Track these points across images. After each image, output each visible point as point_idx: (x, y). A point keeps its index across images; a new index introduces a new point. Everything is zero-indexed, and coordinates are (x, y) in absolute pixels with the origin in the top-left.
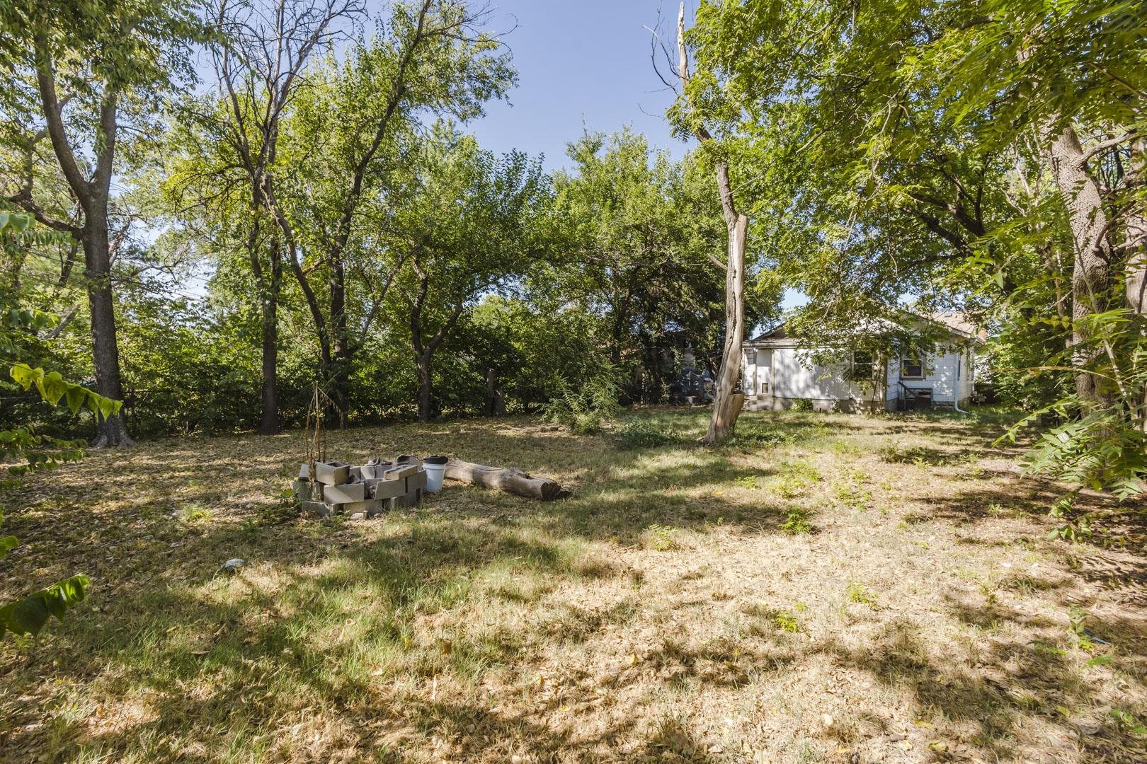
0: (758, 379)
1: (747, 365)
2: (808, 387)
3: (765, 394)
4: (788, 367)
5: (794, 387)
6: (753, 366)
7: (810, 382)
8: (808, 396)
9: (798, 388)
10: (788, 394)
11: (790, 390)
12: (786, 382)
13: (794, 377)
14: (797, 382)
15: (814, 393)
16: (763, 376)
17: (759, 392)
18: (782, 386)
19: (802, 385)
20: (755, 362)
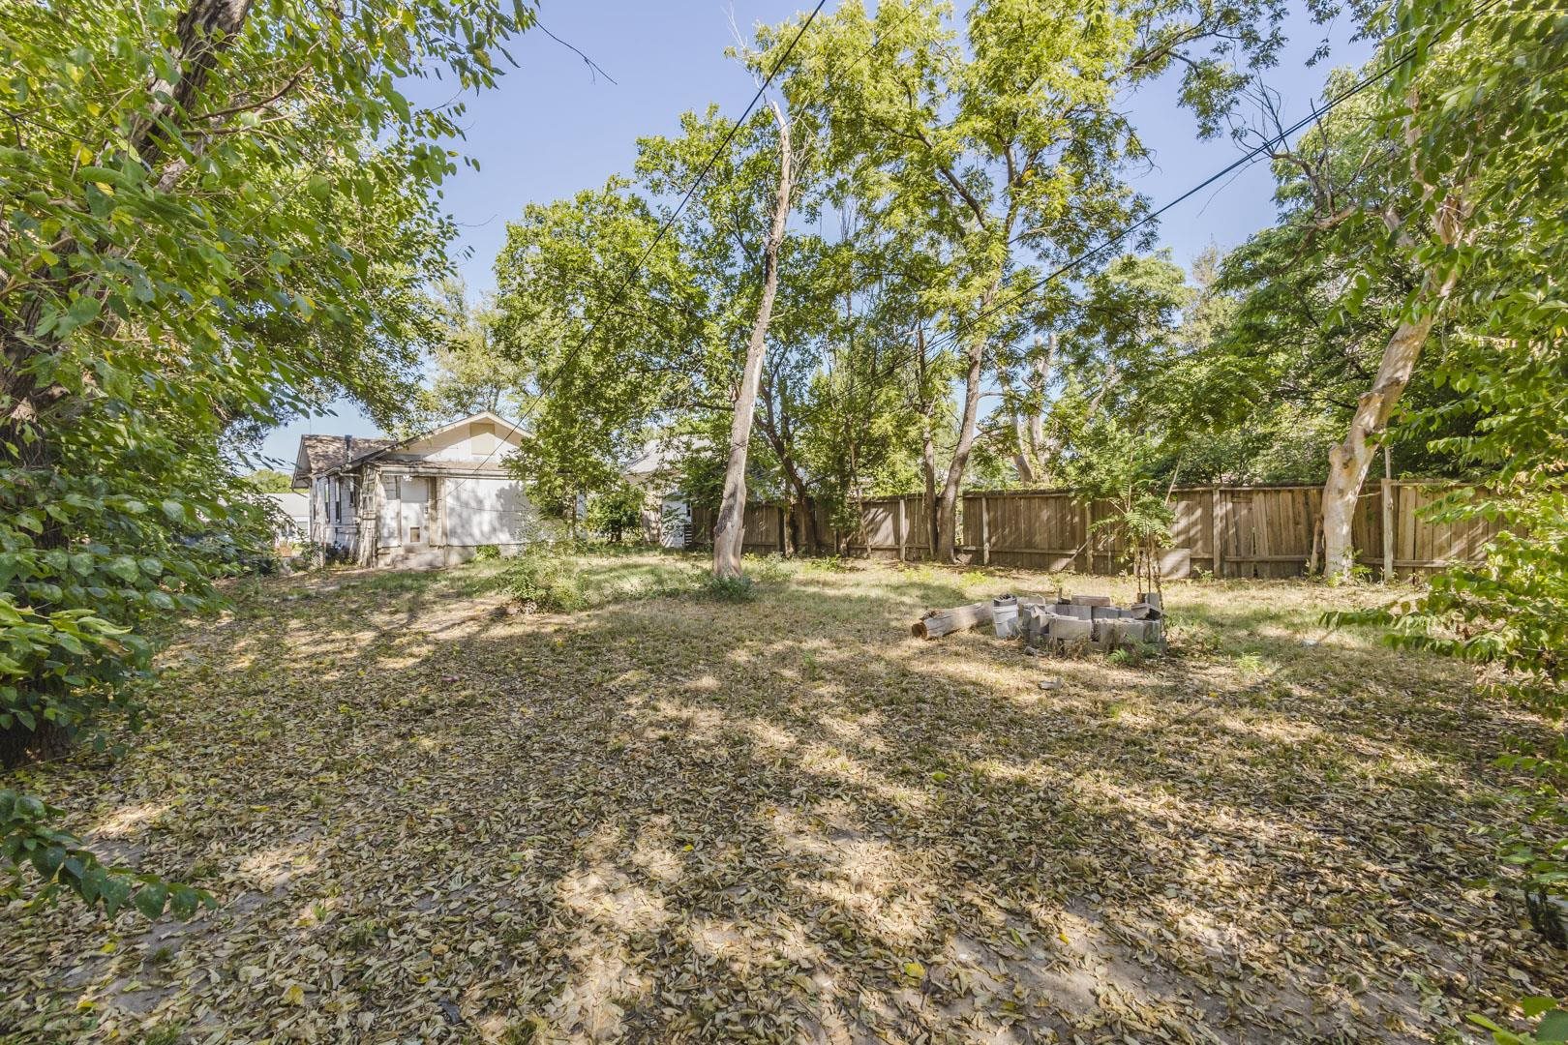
0: (403, 522)
1: (384, 501)
2: (494, 530)
3: (416, 544)
4: (466, 505)
5: (476, 532)
6: (395, 503)
7: (497, 525)
8: (494, 541)
9: (482, 532)
10: (469, 541)
11: (471, 535)
12: (465, 523)
13: (476, 519)
14: (480, 524)
15: (503, 537)
16: (412, 516)
17: (407, 541)
18: (459, 531)
19: (486, 528)
20: (398, 497)
